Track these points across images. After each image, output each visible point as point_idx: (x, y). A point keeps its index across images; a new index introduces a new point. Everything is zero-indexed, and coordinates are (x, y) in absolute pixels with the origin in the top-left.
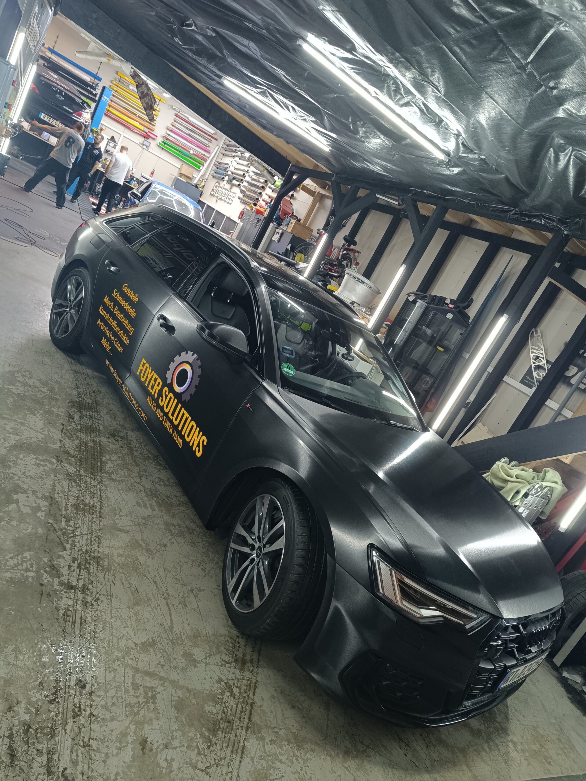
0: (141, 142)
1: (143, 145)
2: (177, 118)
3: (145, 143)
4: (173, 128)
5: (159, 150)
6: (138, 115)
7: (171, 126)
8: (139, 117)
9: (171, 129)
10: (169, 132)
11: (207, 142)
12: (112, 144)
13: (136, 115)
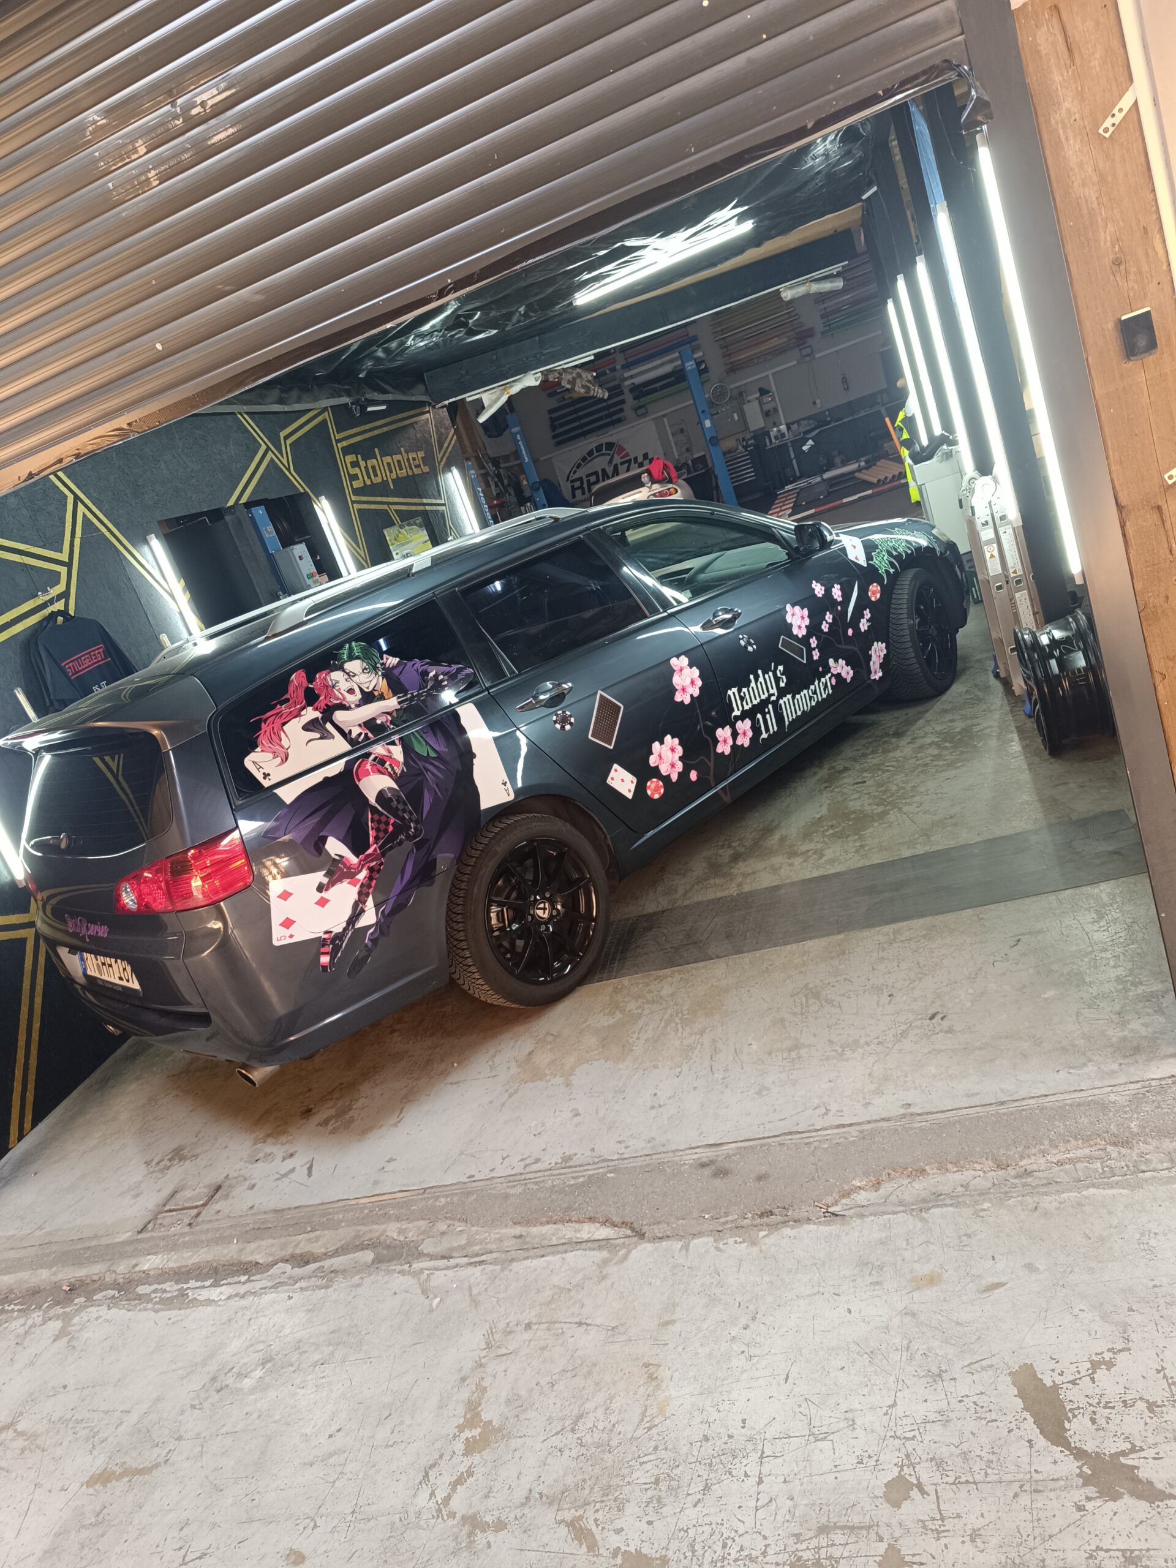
12: (767, 399)
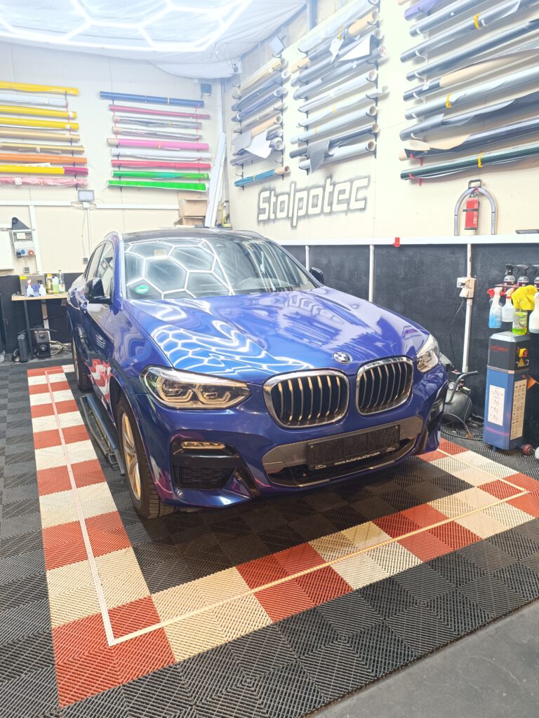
0: (76, 200)
1: (82, 202)
2: (118, 114)
3: (84, 196)
4: (119, 137)
5: (117, 193)
6: (38, 148)
7: (114, 136)
8: (43, 150)
9: (116, 142)
10: (116, 151)
11: (193, 132)
13: (34, 150)
